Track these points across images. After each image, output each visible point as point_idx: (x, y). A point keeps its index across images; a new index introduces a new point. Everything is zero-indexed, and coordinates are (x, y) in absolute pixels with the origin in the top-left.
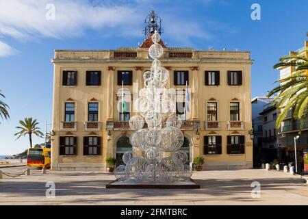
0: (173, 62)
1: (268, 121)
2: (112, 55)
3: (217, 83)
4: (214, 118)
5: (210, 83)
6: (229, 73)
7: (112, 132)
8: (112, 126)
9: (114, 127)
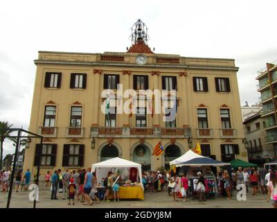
0: (160, 68)
1: (251, 130)
2: (99, 59)
3: (206, 89)
4: (205, 125)
5: (198, 89)
6: (216, 79)
7: (96, 140)
8: (97, 133)
9: (99, 134)
